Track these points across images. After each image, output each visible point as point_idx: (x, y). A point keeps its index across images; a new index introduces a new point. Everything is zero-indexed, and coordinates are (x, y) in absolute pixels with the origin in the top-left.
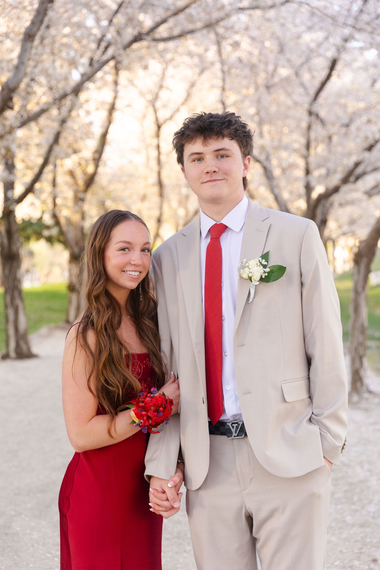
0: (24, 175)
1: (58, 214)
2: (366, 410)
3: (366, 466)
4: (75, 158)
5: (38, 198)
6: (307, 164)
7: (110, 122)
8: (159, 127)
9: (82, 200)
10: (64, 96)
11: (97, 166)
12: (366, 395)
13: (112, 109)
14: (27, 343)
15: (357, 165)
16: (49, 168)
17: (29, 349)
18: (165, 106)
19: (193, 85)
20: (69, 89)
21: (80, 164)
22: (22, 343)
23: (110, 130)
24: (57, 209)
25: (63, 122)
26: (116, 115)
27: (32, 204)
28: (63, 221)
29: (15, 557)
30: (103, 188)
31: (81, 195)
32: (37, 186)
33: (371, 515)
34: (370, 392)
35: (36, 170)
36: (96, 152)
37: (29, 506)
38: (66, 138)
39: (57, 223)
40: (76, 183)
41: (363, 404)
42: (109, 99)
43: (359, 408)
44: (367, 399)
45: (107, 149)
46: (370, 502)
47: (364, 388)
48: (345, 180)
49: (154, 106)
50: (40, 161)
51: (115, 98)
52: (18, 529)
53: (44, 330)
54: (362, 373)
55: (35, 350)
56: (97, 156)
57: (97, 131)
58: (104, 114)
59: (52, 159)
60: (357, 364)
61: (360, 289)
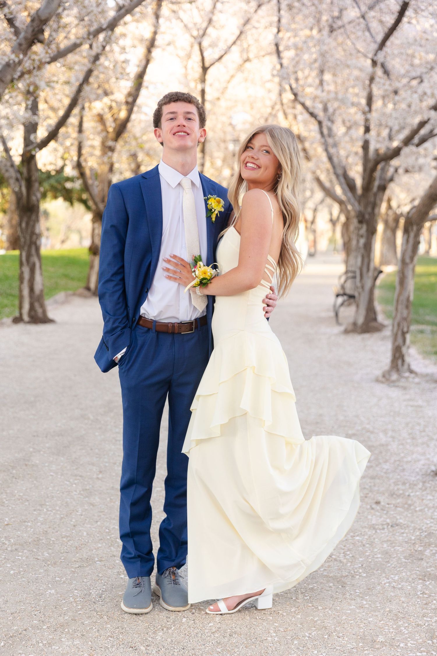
0: (48, 117)
1: (83, 164)
2: (405, 388)
3: (390, 433)
4: (106, 100)
5: (62, 144)
6: (367, 120)
7: (148, 62)
8: (205, 69)
9: (112, 149)
10: (100, 30)
11: (130, 112)
12: (407, 374)
13: (151, 45)
14: (42, 306)
15: (422, 124)
16: (76, 111)
17: (44, 312)
18: (213, 45)
19: (247, 21)
20: (105, 23)
21: (111, 108)
22: (37, 305)
23: (148, 70)
24: (82, 159)
25: (97, 58)
26: (155, 53)
27: (56, 150)
28: (88, 172)
29: (35, 482)
30: (135, 138)
31: (110, 143)
32: (62, 130)
33: (384, 471)
34: (411, 372)
35: (61, 113)
36: (129, 94)
37: (47, 445)
38: (97, 77)
39: (82, 175)
40: (105, 129)
41: (403, 382)
42: (148, 35)
43: (398, 386)
44: (407, 378)
45: (143, 92)
46: (386, 462)
47: (406, 367)
48: (407, 141)
49: (200, 44)
50: (67, 102)
51: (155, 33)
52: (37, 462)
53: (61, 296)
54: (404, 350)
55: (51, 315)
56: (130, 99)
57: (133, 70)
58: (141, 51)
59: (80, 101)
60: (400, 340)
61: (408, 260)
